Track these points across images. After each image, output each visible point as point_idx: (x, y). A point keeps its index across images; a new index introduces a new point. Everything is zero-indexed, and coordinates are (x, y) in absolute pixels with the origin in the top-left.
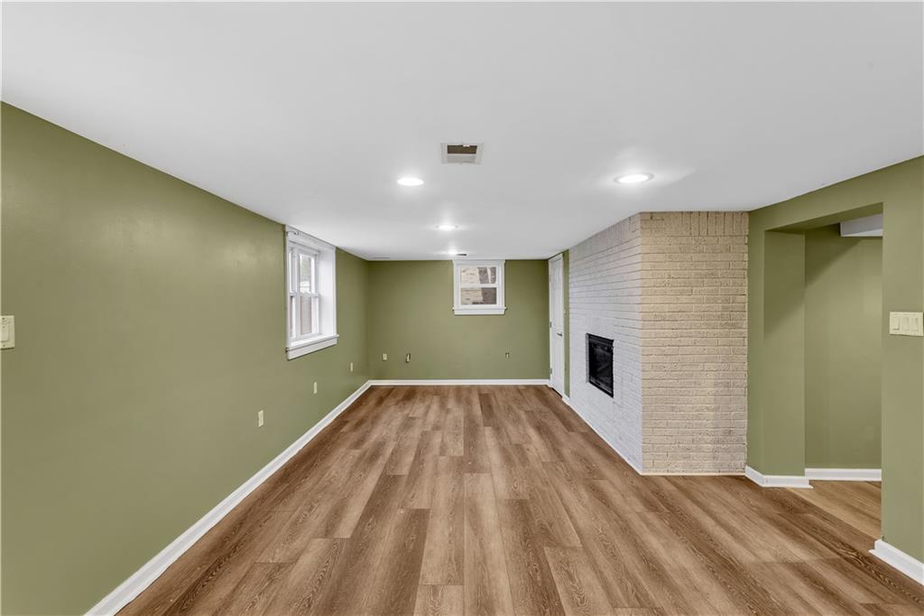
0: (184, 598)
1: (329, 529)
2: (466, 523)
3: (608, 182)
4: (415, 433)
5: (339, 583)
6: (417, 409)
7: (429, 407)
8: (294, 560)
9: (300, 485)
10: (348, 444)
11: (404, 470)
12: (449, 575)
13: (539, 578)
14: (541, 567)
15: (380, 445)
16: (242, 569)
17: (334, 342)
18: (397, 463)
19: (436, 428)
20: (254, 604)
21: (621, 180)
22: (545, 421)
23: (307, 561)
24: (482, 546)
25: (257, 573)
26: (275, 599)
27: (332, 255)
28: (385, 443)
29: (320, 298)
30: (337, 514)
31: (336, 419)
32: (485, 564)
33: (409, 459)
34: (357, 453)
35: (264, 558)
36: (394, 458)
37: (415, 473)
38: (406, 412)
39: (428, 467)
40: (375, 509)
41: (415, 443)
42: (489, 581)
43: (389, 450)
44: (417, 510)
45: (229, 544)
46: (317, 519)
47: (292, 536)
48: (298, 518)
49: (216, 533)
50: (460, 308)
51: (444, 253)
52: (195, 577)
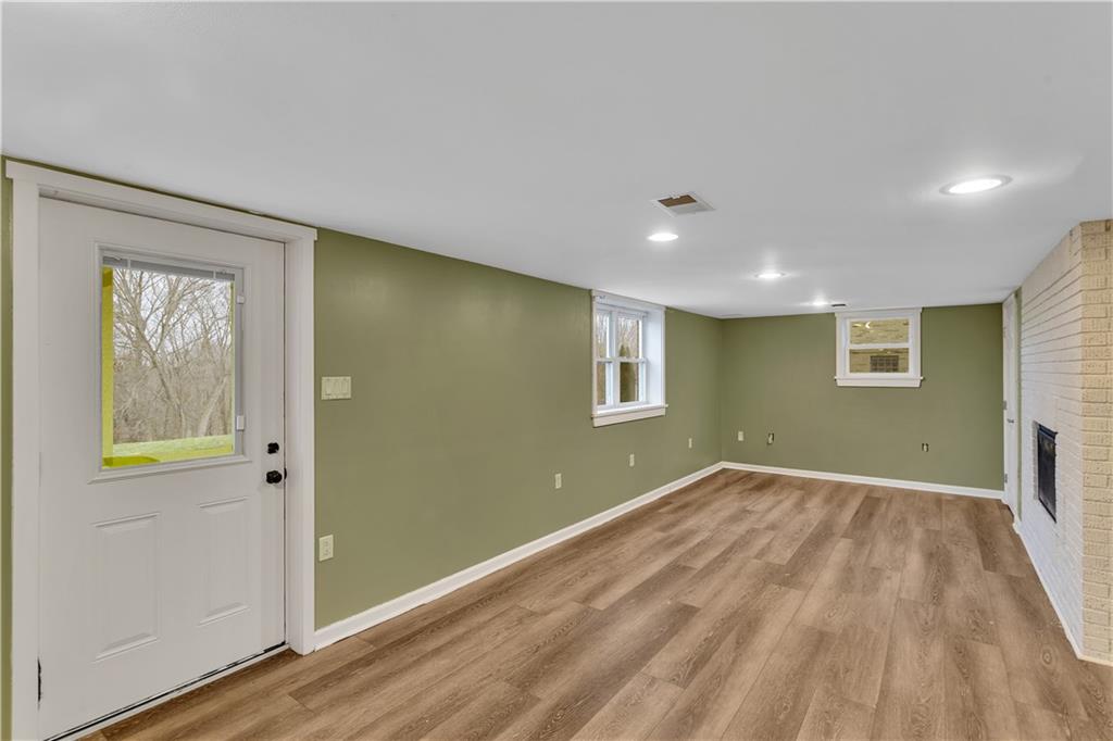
0: (457, 613)
1: (589, 597)
2: (734, 633)
3: (931, 194)
4: (740, 529)
5: (570, 643)
6: (762, 502)
7: (780, 502)
8: (546, 613)
9: (588, 553)
10: (657, 525)
11: (700, 564)
12: (678, 676)
13: (782, 717)
14: (794, 708)
15: (692, 533)
16: (503, 607)
17: (663, 412)
18: (696, 556)
19: (772, 527)
20: (498, 634)
21: (953, 190)
22: (953, 548)
23: (555, 618)
24: (734, 662)
25: (512, 613)
26: (515, 636)
27: (660, 316)
28: (697, 532)
29: (647, 363)
30: (604, 586)
31: (660, 499)
32: (726, 680)
33: (713, 554)
34: (660, 535)
35: (524, 604)
36: (696, 550)
37: (709, 570)
38: (745, 503)
39: (731, 567)
40: (644, 592)
41: (733, 538)
42: (718, 696)
43: (697, 540)
44: (686, 606)
45: (507, 585)
46: (582, 587)
47: (554, 595)
48: (569, 580)
49: (502, 574)
50: (846, 376)
51: (807, 304)
52: (471, 601)
